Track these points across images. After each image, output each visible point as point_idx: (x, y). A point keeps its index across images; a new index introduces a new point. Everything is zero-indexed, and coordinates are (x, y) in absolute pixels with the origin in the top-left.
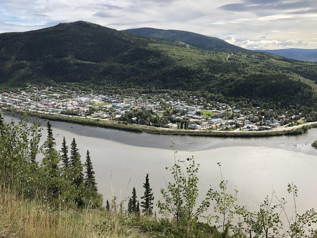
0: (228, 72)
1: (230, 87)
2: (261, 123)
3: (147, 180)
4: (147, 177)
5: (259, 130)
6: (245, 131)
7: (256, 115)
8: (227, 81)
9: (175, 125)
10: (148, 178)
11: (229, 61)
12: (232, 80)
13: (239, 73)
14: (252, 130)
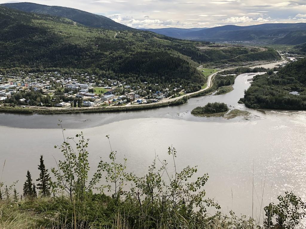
0: (116, 49)
1: (120, 64)
2: (149, 96)
3: (42, 162)
4: (41, 159)
5: (148, 103)
6: (136, 104)
7: (144, 90)
8: (116, 58)
9: (68, 104)
10: (43, 159)
11: (117, 39)
12: (121, 57)
13: (127, 50)
14: (141, 103)
